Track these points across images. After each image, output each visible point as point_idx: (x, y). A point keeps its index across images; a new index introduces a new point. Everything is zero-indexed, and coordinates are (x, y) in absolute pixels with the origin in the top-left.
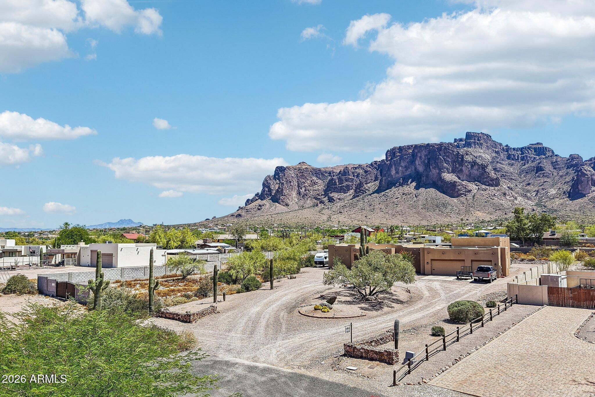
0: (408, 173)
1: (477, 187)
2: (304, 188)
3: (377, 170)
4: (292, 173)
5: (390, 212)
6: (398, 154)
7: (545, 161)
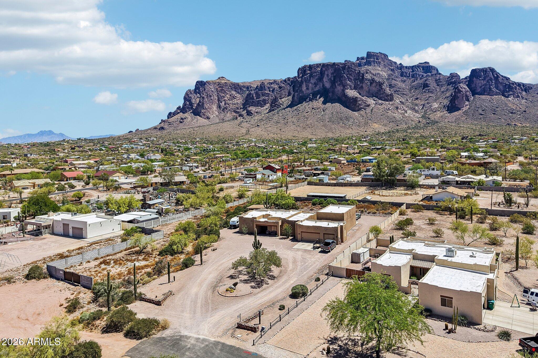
0: (317, 89)
1: (375, 102)
2: (224, 102)
3: (290, 86)
4: (212, 87)
5: (301, 125)
6: (308, 72)
7: (430, 79)
